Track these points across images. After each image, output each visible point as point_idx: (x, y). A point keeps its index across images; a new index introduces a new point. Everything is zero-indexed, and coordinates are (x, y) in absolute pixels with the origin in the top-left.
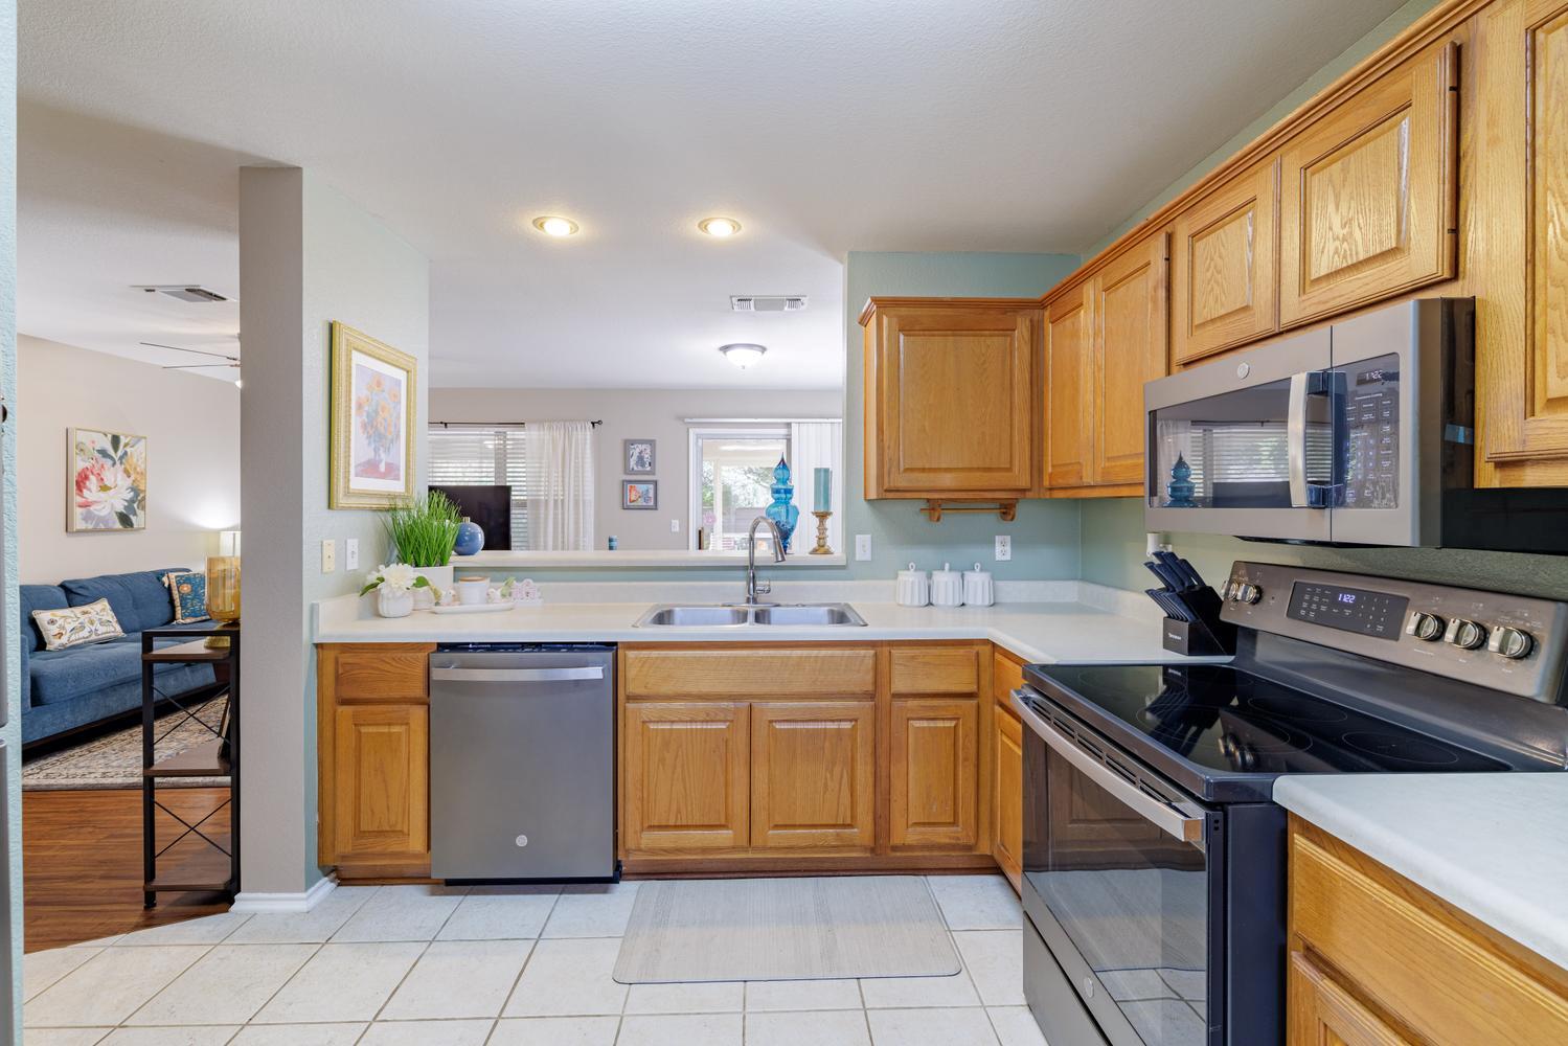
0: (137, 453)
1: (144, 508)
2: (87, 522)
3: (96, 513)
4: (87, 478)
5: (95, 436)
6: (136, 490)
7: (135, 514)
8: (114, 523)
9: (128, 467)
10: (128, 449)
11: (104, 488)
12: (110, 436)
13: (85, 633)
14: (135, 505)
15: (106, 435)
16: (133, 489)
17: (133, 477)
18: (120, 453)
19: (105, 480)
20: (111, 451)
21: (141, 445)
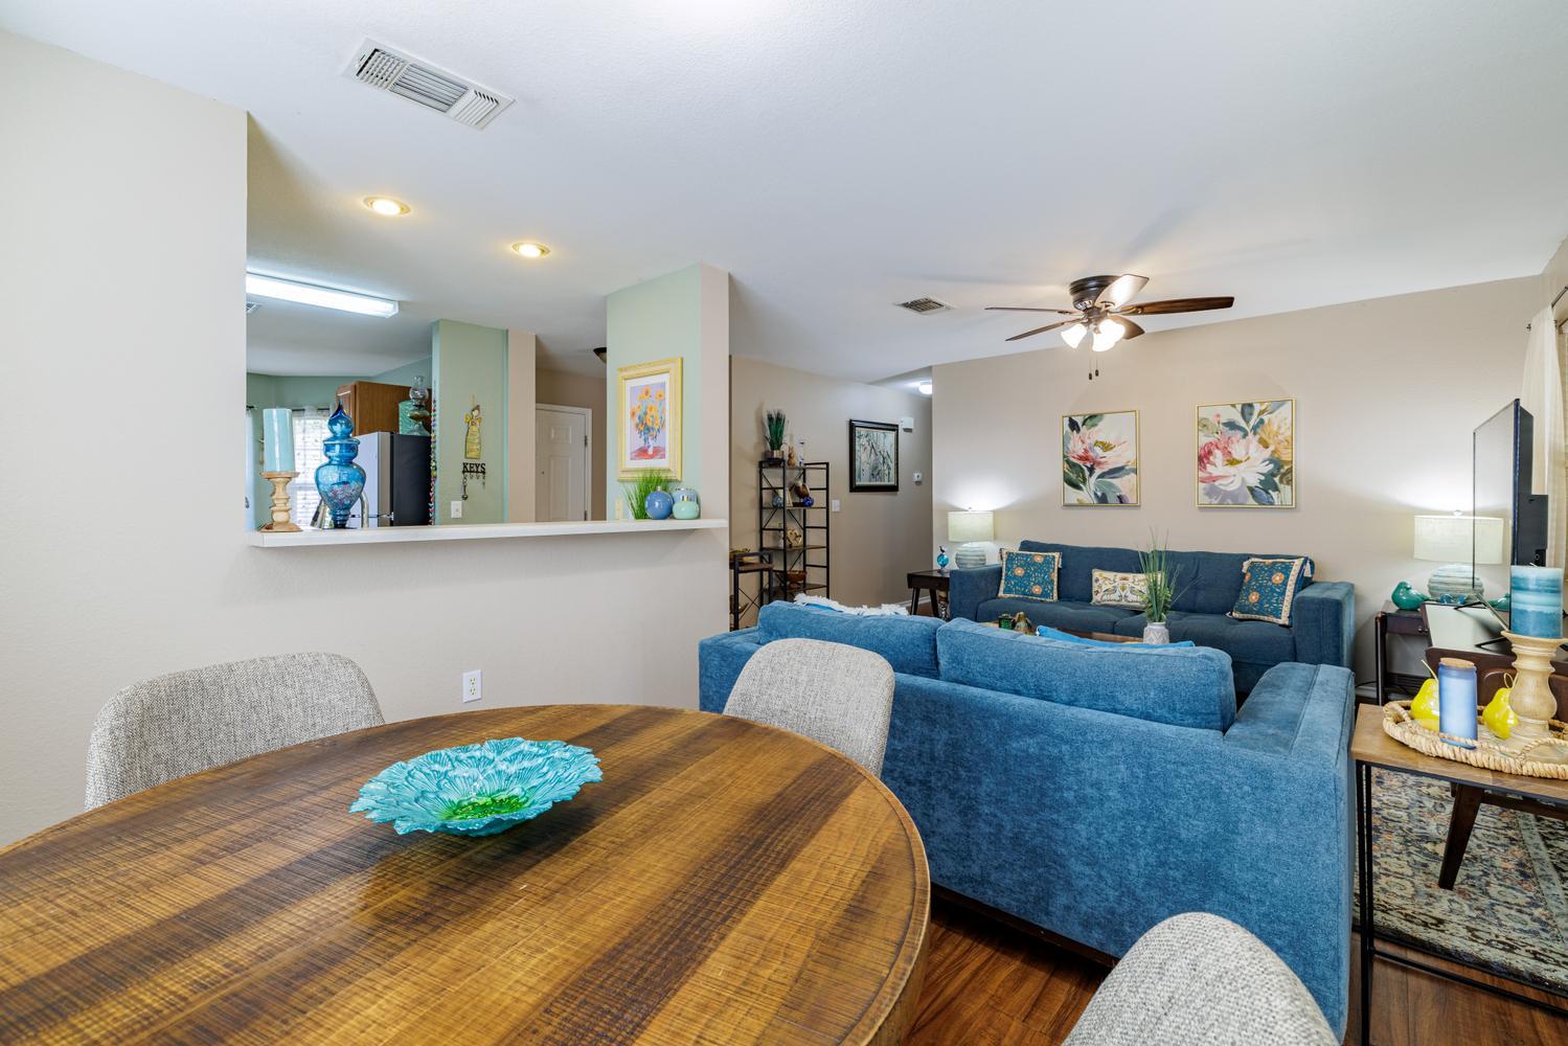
0: (1279, 421)
1: (1289, 482)
2: (1210, 497)
3: (1221, 487)
4: (1210, 453)
5: (1220, 410)
6: (1277, 463)
7: (1276, 489)
8: (1246, 498)
9: (1264, 437)
10: (1265, 417)
11: (1233, 462)
12: (1239, 407)
13: (1115, 596)
14: (1277, 479)
15: (1233, 406)
16: (1271, 461)
17: (1272, 448)
18: (1253, 422)
19: (1233, 452)
20: (1242, 423)
21: (1285, 410)
